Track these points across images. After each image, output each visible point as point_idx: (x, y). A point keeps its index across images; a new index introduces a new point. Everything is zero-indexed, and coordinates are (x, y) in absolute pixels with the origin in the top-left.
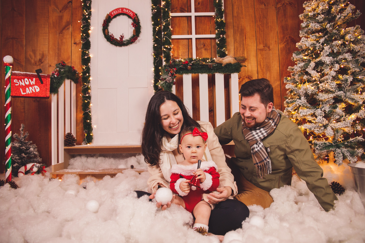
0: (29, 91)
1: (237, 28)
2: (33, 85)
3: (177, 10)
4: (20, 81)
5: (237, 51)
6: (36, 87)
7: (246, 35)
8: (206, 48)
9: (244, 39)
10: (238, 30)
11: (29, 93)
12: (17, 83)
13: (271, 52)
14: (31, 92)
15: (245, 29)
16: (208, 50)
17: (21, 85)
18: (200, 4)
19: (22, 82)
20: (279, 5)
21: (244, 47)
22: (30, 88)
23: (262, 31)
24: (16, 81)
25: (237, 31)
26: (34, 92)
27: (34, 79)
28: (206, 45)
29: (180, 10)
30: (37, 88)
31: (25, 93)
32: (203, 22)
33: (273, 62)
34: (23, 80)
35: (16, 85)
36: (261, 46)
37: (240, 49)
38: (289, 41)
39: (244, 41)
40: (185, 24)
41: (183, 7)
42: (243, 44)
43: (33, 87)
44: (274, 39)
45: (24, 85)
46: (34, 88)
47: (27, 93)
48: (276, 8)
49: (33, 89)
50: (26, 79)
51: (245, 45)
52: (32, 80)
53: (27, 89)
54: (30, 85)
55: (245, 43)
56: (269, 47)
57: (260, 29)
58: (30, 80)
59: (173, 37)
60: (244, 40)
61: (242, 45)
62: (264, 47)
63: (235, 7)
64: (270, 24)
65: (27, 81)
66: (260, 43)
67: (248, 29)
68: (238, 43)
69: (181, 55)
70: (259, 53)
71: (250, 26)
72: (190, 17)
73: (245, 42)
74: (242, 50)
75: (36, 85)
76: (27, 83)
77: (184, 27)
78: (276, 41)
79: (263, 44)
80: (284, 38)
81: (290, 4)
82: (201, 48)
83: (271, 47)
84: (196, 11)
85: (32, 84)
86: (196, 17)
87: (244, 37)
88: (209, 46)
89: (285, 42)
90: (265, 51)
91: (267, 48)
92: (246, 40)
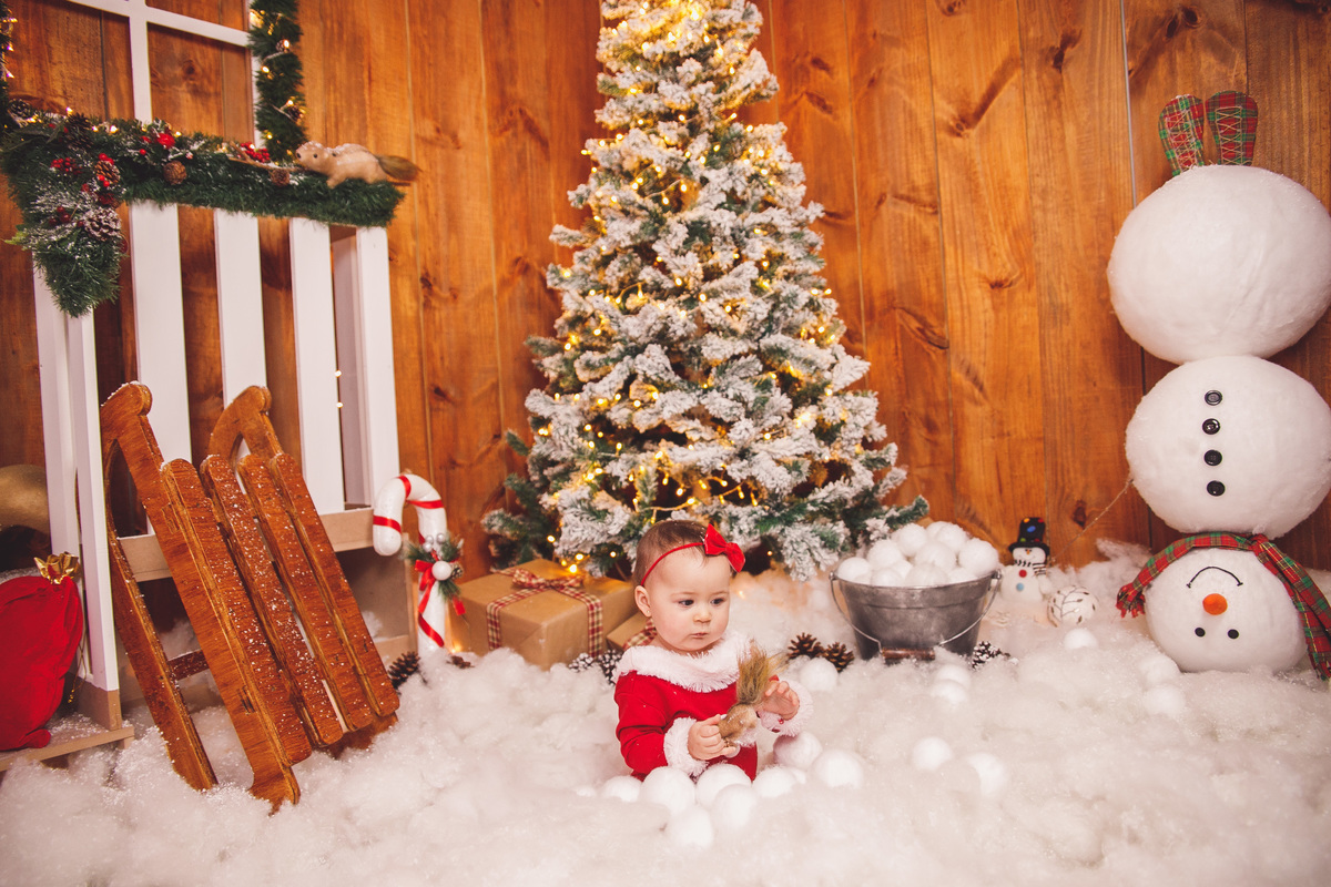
1: (335, 26)
5: (337, 126)
7: (373, 66)
8: (198, 83)
9: (366, 80)
10: (340, 35)
13: (461, 155)
15: (369, 37)
16: (208, 95)
21: (364, 119)
23: (430, 65)
25: (336, 38)
28: (198, 70)
33: (468, 199)
36: (428, 128)
37: (350, 123)
38: (521, 127)
39: (363, 88)
42: (362, 103)
44: (473, 107)
51: (367, 108)
55: (371, 100)
56: (454, 137)
57: (423, 53)
60: (367, 86)
61: (355, 107)
62: (438, 130)
64: (457, 45)
66: (425, 115)
67: (378, 40)
68: (341, 93)
71: (387, 30)
73: (367, 97)
74: (356, 127)
78: (478, 119)
79: (436, 119)
80: (503, 112)
82: (174, 81)
83: (462, 135)
87: (366, 74)
88: (213, 77)
89: (506, 129)
90: (443, 147)
91: (447, 138)
92: (374, 88)
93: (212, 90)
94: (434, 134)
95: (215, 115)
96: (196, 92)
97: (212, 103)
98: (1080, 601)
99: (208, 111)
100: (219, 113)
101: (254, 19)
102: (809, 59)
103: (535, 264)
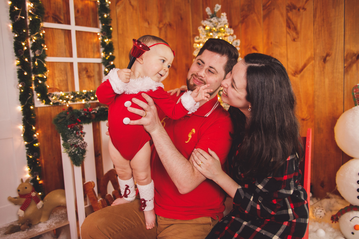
3: (49, 16)
8: (89, 74)
16: (91, 77)
18: (80, 12)
20: (161, 26)
28: (89, 71)
29: (53, 17)
32: (84, 38)
40: (61, 39)
41: (58, 14)
48: (158, 27)
59: (49, 59)
63: (120, 22)
69: (57, 85)
72: (69, 31)
77: (59, 43)
81: (170, 25)
84: (77, 24)
86: (77, 32)
88: (92, 71)
93: (92, 75)
95: (93, 82)
96: (89, 77)
97: (92, 79)
98: (321, 212)
99: (92, 81)
101: (103, 54)
102: (252, 46)
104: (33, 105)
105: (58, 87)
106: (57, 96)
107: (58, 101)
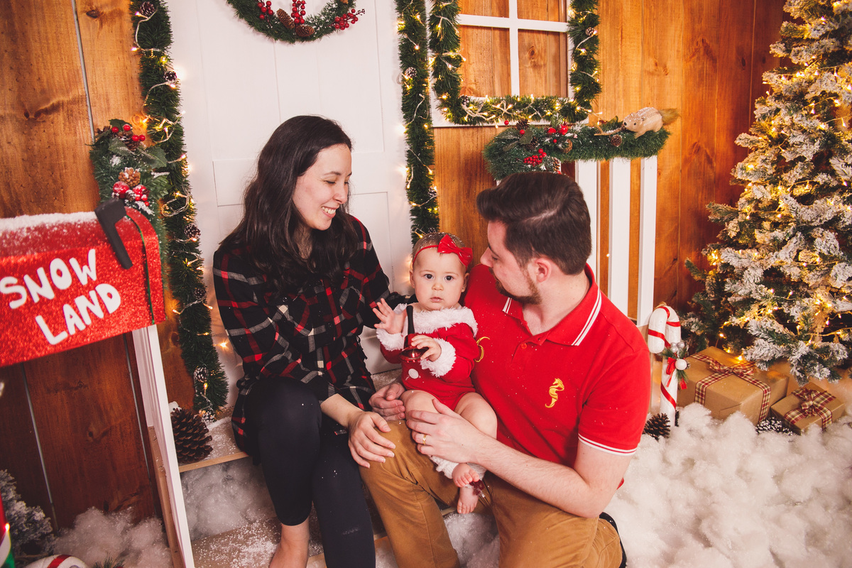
0: (76, 319)
2: (92, 285)
4: (27, 278)
6: (104, 289)
7: (623, 27)
8: (536, 60)
9: (620, 39)
10: (607, 11)
11: (82, 327)
12: (18, 296)
13: (668, 79)
14: (88, 322)
15: (622, 8)
16: (540, 66)
17: (36, 299)
19: (40, 285)
21: (618, 65)
22: (81, 301)
23: (654, 19)
24: (8, 286)
25: (605, 13)
26: (101, 315)
27: (92, 254)
28: (536, 52)
30: (110, 296)
31: (63, 336)
34: (41, 272)
35: (14, 305)
36: (651, 64)
38: (702, 53)
39: (618, 44)
42: (617, 55)
43: (92, 294)
44: (676, 43)
45: (50, 295)
46: (98, 295)
47: (72, 332)
49: (92, 303)
50: (57, 264)
51: (620, 57)
52: (84, 262)
53: (67, 309)
54: (78, 289)
55: (622, 52)
56: (665, 67)
57: (650, 12)
58: (73, 262)
59: (462, 19)
60: (620, 42)
61: (613, 58)
62: (656, 65)
65: (61, 274)
66: (649, 55)
67: (627, 10)
69: (473, 81)
70: (646, 82)
73: (620, 50)
74: (614, 72)
75: (102, 278)
76: (64, 283)
78: (678, 51)
79: (655, 57)
80: (693, 44)
83: (669, 65)
85: (84, 282)
87: (620, 34)
88: (543, 54)
89: (694, 55)
90: (658, 75)
91: (661, 68)
92: (624, 43)
93: (542, 63)
94: (654, 68)
95: (543, 79)
96: (535, 66)
97: (542, 71)
99: (540, 77)
100: (546, 77)
101: (571, 13)
103: (704, 146)
104: (429, 120)
105: (473, 86)
106: (477, 104)
107: (478, 115)
